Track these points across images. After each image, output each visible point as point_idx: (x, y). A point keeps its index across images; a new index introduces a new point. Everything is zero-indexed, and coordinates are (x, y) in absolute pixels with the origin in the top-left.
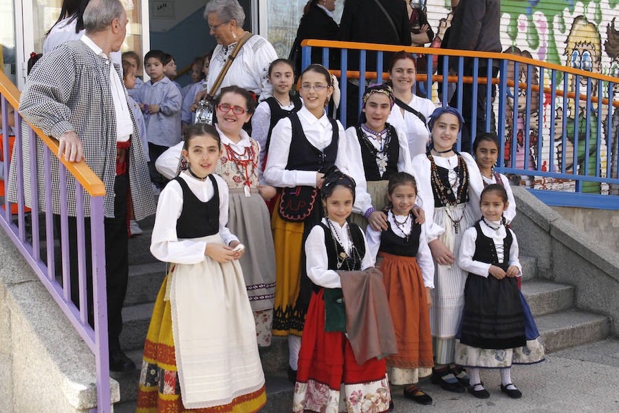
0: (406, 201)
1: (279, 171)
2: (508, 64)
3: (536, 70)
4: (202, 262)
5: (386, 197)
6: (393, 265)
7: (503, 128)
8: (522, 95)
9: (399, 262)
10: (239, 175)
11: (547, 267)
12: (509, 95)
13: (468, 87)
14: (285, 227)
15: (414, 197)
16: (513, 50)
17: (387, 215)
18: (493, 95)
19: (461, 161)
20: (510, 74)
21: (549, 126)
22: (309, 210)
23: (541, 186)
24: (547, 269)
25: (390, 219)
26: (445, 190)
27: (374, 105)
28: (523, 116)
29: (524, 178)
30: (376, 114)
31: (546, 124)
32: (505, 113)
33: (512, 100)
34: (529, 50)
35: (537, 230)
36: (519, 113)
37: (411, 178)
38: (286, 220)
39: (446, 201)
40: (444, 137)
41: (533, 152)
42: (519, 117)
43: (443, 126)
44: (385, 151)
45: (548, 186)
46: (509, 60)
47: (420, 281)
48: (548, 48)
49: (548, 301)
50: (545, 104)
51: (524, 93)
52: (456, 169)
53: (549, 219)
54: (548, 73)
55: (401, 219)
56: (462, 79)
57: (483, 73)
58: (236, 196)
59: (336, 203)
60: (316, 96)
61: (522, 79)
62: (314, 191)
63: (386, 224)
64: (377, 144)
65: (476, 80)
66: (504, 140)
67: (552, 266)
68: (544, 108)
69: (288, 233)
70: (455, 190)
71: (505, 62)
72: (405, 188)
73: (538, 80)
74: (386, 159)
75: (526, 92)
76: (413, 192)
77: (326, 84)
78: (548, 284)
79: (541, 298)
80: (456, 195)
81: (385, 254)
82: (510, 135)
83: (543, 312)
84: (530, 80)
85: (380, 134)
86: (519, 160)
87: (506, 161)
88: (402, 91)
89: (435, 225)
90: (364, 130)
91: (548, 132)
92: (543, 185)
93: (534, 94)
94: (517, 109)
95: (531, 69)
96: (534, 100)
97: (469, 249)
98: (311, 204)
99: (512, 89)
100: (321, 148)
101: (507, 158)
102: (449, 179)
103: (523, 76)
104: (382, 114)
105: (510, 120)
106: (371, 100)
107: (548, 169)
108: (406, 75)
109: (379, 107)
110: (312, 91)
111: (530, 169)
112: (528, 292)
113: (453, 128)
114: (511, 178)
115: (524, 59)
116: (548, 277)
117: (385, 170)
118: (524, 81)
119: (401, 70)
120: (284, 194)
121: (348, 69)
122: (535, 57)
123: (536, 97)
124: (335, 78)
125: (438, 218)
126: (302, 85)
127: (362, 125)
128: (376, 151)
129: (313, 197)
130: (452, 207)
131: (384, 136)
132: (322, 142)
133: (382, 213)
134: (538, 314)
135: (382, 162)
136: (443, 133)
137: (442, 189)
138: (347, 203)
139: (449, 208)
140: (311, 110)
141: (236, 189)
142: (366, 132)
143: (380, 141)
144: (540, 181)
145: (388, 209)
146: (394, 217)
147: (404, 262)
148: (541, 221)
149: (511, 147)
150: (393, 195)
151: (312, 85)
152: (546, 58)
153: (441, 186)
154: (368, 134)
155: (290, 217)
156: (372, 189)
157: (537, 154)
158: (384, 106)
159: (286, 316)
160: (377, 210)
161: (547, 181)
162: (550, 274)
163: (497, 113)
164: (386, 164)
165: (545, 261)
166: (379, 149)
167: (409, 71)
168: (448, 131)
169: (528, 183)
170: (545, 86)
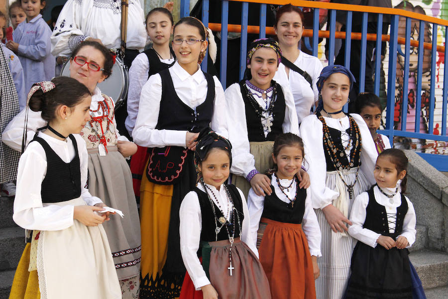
0: (293, 163)
1: (148, 130)
2: (399, 20)
3: (429, 27)
4: (70, 228)
5: (270, 159)
6: (277, 233)
7: (393, 88)
8: (414, 53)
9: (284, 230)
10: (94, 134)
11: (438, 237)
12: (400, 53)
13: (356, 44)
14: (153, 189)
15: (300, 160)
16: (405, 5)
17: (271, 178)
18: (383, 53)
19: (353, 123)
20: (402, 31)
21: (442, 86)
22: (178, 172)
23: (433, 150)
24: (438, 239)
25: (274, 182)
26: (338, 153)
27: (260, 60)
28: (414, 76)
29: (415, 140)
30: (262, 70)
31: (439, 84)
32: (396, 71)
33: (403, 58)
34: (423, 5)
35: (428, 197)
36: (410, 71)
37: (298, 140)
38: (155, 183)
39: (339, 164)
40: (335, 99)
41: (425, 113)
42: (410, 76)
43: (334, 87)
44: (270, 110)
45: (441, 151)
46: (401, 16)
47: (306, 250)
48: (442, 3)
49: (439, 273)
50: (439, 63)
51: (417, 51)
52: (348, 131)
53: (440, 185)
54: (442, 29)
55: (285, 183)
56: (350, 35)
57: (372, 28)
58: (94, 156)
59: (212, 167)
60: (189, 50)
61: (414, 36)
62: (185, 152)
63: (270, 188)
64: (263, 102)
65: (365, 36)
66: (394, 100)
67: (443, 235)
68: (437, 67)
69: (156, 196)
70: (348, 152)
71: (397, 18)
72: (291, 150)
73: (431, 37)
74: (272, 119)
75: (418, 49)
76: (300, 154)
77: (199, 38)
78: (439, 255)
79: (431, 269)
80: (349, 158)
81: (268, 221)
82: (401, 95)
83: (433, 285)
84: (422, 37)
85: (265, 92)
86: (410, 122)
87: (396, 123)
88: (288, 46)
89: (328, 189)
90: (248, 88)
91: (441, 92)
92: (435, 149)
93: (427, 52)
94: (408, 68)
95: (424, 26)
96: (426, 59)
97: (359, 217)
98: (180, 165)
99: (403, 46)
100: (193, 106)
101: (397, 120)
102: (343, 141)
103: (416, 32)
104: (269, 70)
105: (401, 79)
106: (256, 55)
107: (440, 132)
108: (292, 29)
109: (266, 62)
110: (184, 44)
111: (422, 132)
112: (418, 263)
113: (343, 88)
114: (401, 141)
115: (416, 15)
116: (440, 248)
117: (270, 130)
118: (416, 38)
119: (287, 24)
120: (153, 154)
121: (229, 23)
122: (429, 12)
123: (429, 55)
124: (210, 31)
125: (331, 182)
126: (175, 39)
127: (247, 81)
128: (261, 110)
129: (183, 158)
130: (345, 171)
131: (270, 94)
132: (194, 99)
133: (266, 176)
134: (429, 287)
135: (267, 121)
136: (334, 94)
137: (335, 151)
138: (224, 166)
139: (342, 172)
140: (184, 65)
141: (93, 148)
142: (251, 89)
143: (265, 100)
144: (432, 145)
145: (272, 172)
146: (278, 181)
147: (288, 228)
148: (433, 188)
149: (401, 108)
150: (279, 157)
151: (185, 39)
152: (440, 14)
153: (334, 148)
154: (253, 91)
155: (158, 179)
156: (255, 150)
157: (430, 116)
158: (271, 61)
159: (156, 285)
160: (261, 173)
161: (439, 145)
162: (441, 245)
163: (386, 72)
164: (272, 124)
165: (436, 231)
166: (264, 108)
167: (296, 25)
168: (339, 92)
169: (419, 146)
170: (438, 44)
